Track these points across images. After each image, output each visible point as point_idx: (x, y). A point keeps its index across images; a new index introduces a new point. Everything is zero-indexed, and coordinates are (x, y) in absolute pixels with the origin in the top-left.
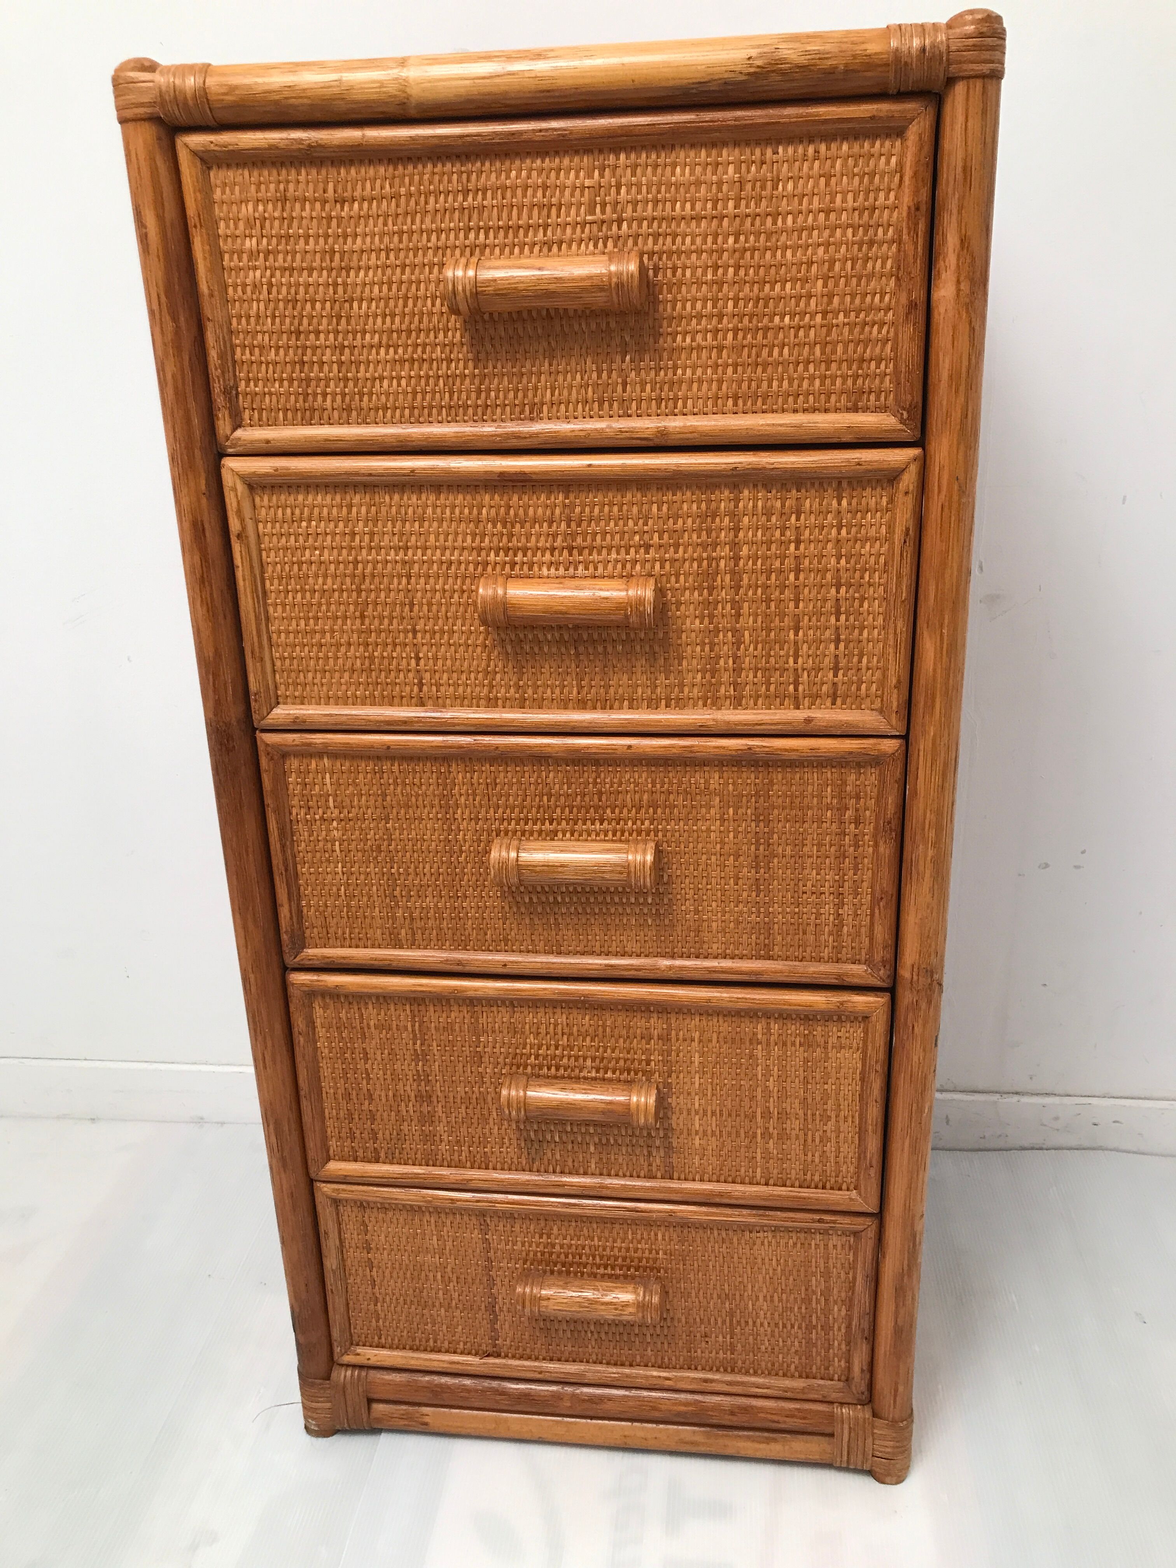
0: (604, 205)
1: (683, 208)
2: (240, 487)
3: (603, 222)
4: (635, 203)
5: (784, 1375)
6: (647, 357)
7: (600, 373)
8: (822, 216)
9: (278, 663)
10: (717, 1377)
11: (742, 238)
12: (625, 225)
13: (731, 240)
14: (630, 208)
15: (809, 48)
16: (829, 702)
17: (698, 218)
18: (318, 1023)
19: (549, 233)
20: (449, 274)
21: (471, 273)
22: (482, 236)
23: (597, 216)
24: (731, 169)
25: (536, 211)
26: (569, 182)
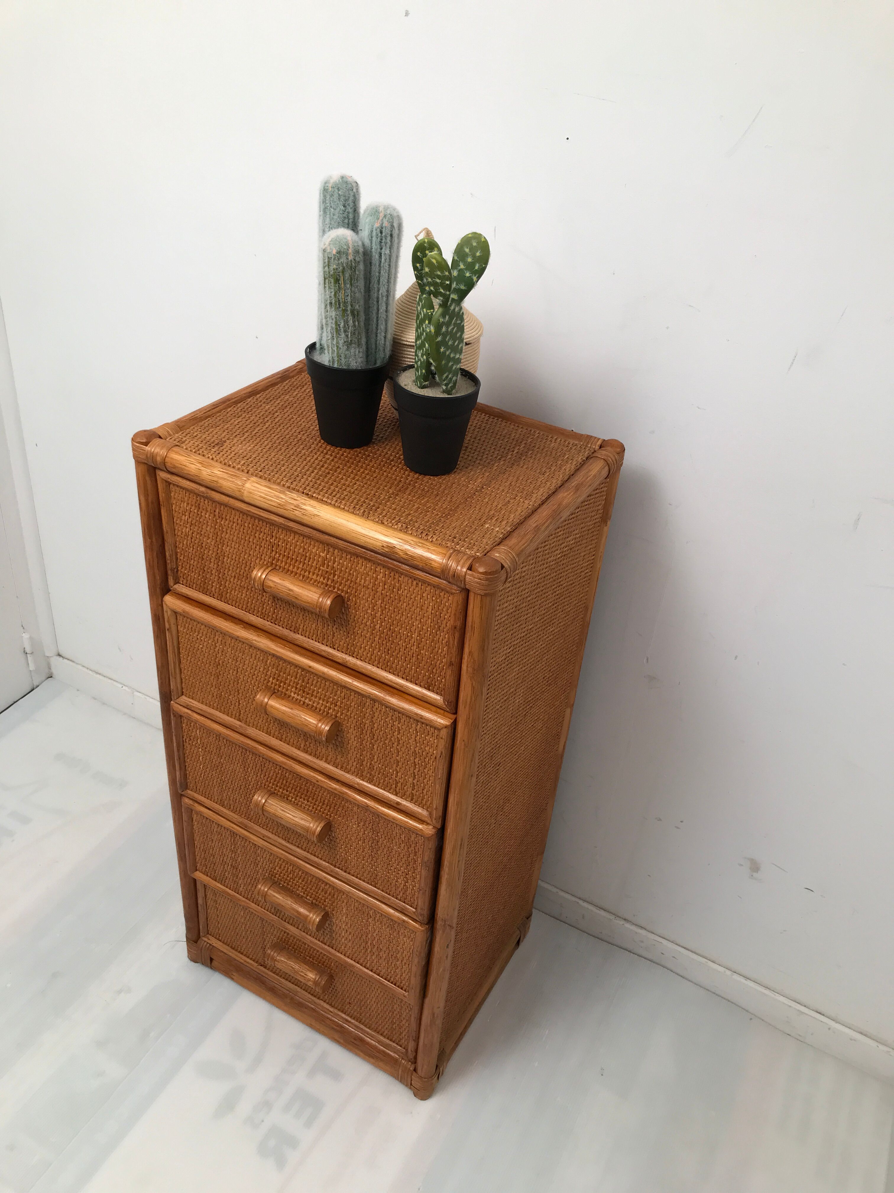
0: (328, 566)
1: (360, 581)
2: (169, 613)
3: (327, 572)
4: (341, 571)
5: (381, 1035)
9: (184, 680)
10: (353, 1021)
12: (336, 577)
13: (380, 601)
14: (338, 571)
16: (410, 798)
17: (367, 588)
18: (194, 819)
19: (305, 566)
20: (255, 572)
21: (264, 576)
22: (278, 555)
23: (325, 568)
24: (381, 575)
25: (300, 556)
26: (314, 551)
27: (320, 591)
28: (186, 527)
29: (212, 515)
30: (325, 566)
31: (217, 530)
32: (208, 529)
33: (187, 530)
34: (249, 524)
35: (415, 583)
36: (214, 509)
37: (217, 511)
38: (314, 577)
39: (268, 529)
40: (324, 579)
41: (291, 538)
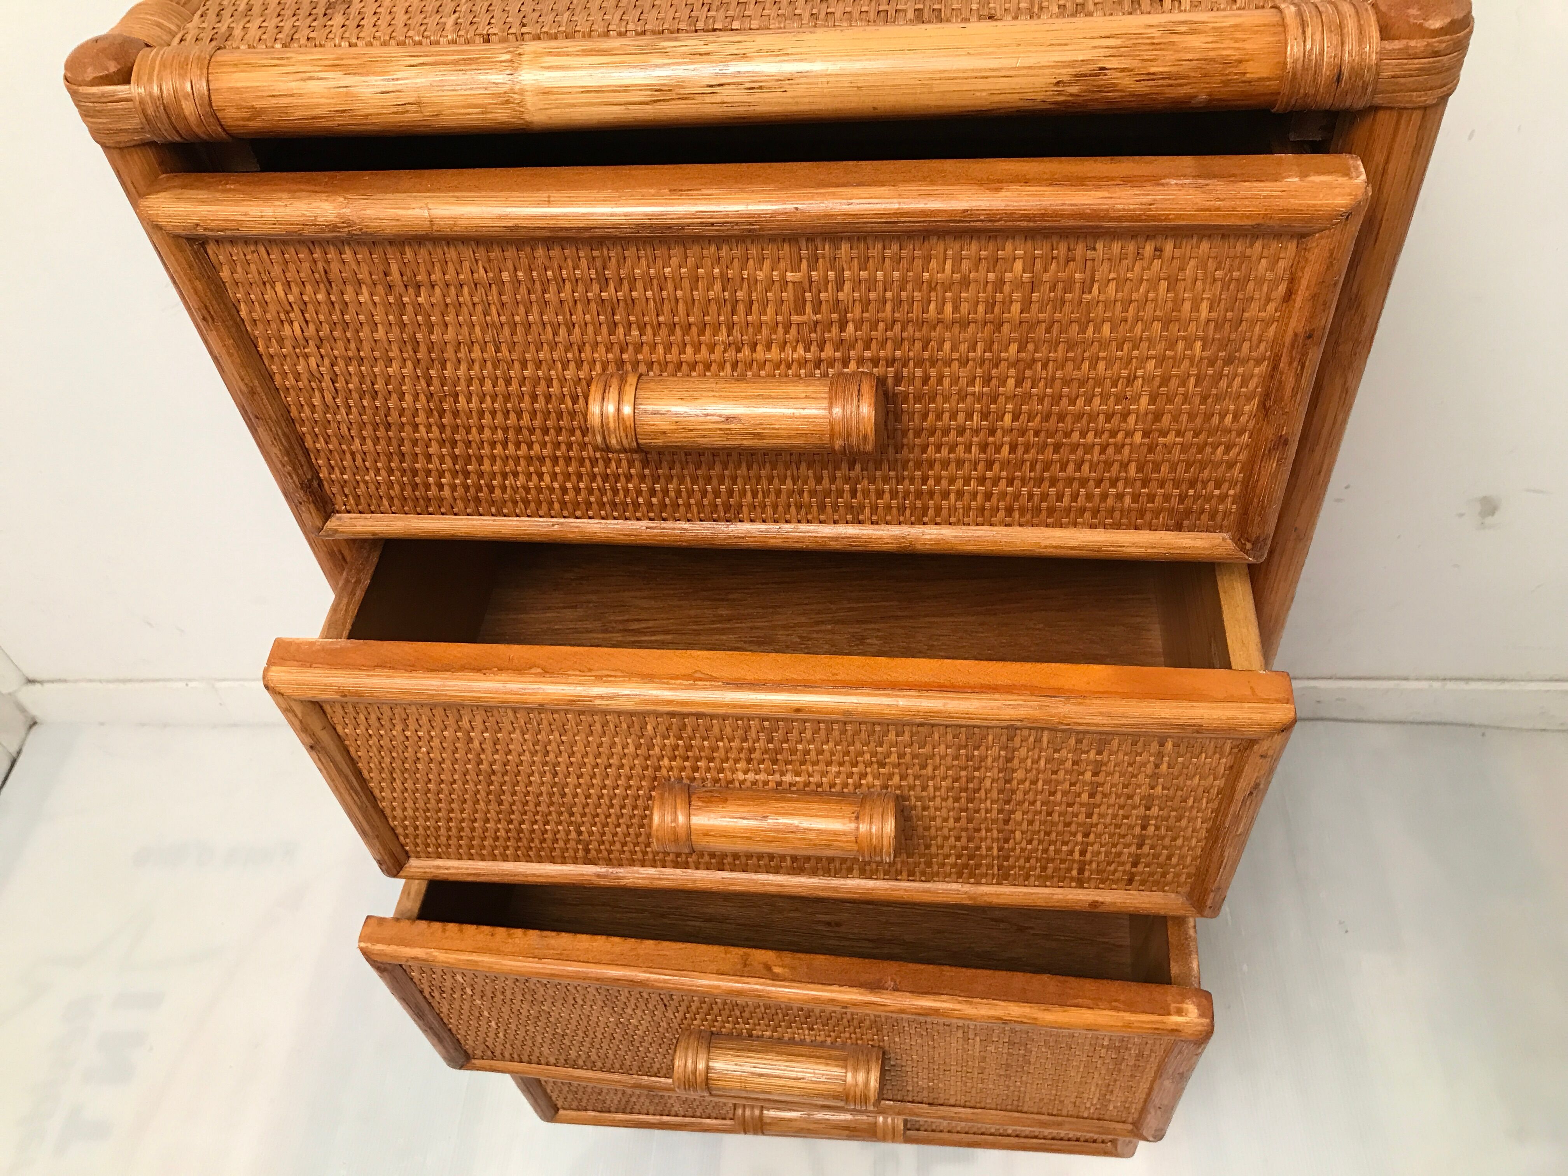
0: (818, 303)
1: (940, 311)
3: (816, 323)
4: (866, 304)
6: (885, 467)
7: (819, 480)
8: (1157, 326)
11: (1030, 347)
12: (851, 327)
13: (1014, 348)
14: (858, 308)
15: (1153, 70)
17: (964, 324)
19: (736, 332)
20: (595, 409)
21: (627, 410)
22: (635, 332)
23: (809, 315)
24: (1019, 265)
25: (713, 307)
26: (760, 275)
27: (821, 389)
28: (307, 356)
29: (380, 289)
30: (808, 308)
31: (409, 329)
32: (380, 334)
33: (312, 361)
34: (516, 270)
35: (1149, 249)
36: (381, 268)
37: (394, 268)
38: (774, 353)
39: (584, 262)
40: (807, 349)
41: (674, 261)
